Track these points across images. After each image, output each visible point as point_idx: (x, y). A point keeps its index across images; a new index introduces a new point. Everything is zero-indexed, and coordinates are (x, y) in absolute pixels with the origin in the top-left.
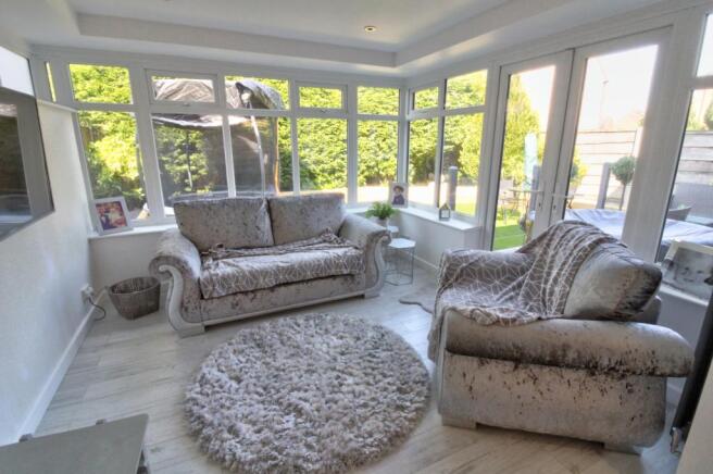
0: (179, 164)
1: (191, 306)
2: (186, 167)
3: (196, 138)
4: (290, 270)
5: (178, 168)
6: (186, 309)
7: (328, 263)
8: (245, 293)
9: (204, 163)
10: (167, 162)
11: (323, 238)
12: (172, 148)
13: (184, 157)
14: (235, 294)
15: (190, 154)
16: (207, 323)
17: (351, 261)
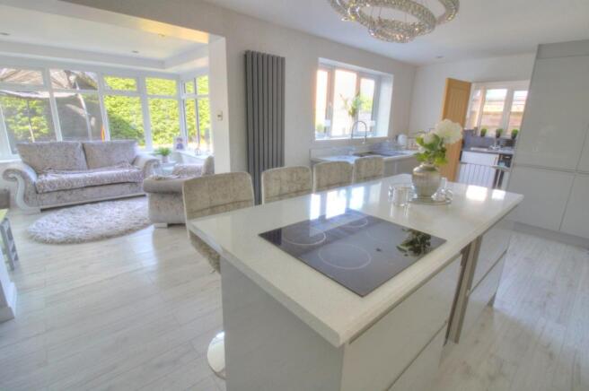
0: (22, 125)
1: (30, 197)
2: (28, 127)
3: (37, 104)
4: (94, 179)
5: (22, 128)
6: (28, 199)
7: (119, 176)
8: (65, 190)
9: (44, 124)
10: (11, 123)
11: (121, 164)
12: (14, 112)
13: (26, 119)
14: (58, 191)
15: (30, 117)
16: (42, 207)
17: (134, 175)
